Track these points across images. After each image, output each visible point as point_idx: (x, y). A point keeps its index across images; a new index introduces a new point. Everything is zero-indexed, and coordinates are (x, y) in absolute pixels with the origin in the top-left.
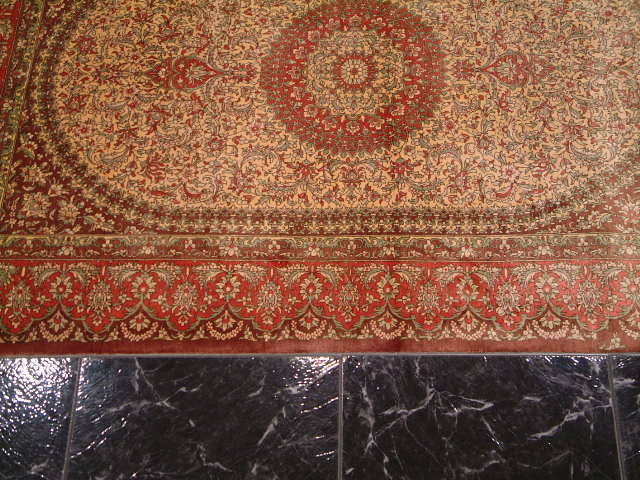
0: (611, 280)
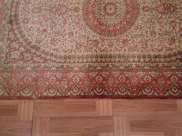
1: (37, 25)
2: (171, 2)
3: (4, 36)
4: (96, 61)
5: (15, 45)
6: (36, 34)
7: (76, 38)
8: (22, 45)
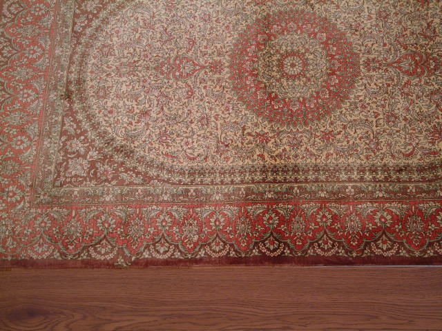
1: (126, 101)
2: (428, 51)
3: (52, 125)
4: (264, 181)
5: (77, 145)
6: (126, 120)
7: (217, 129)
8: (93, 146)
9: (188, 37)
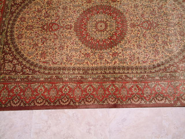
0: (177, 86)
9: (146, 38)
